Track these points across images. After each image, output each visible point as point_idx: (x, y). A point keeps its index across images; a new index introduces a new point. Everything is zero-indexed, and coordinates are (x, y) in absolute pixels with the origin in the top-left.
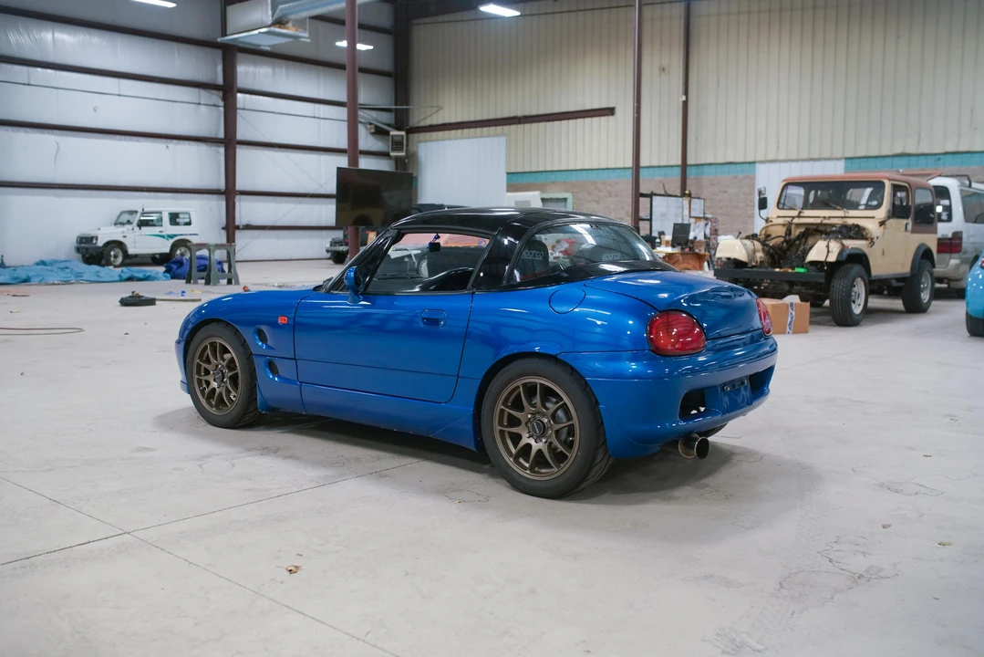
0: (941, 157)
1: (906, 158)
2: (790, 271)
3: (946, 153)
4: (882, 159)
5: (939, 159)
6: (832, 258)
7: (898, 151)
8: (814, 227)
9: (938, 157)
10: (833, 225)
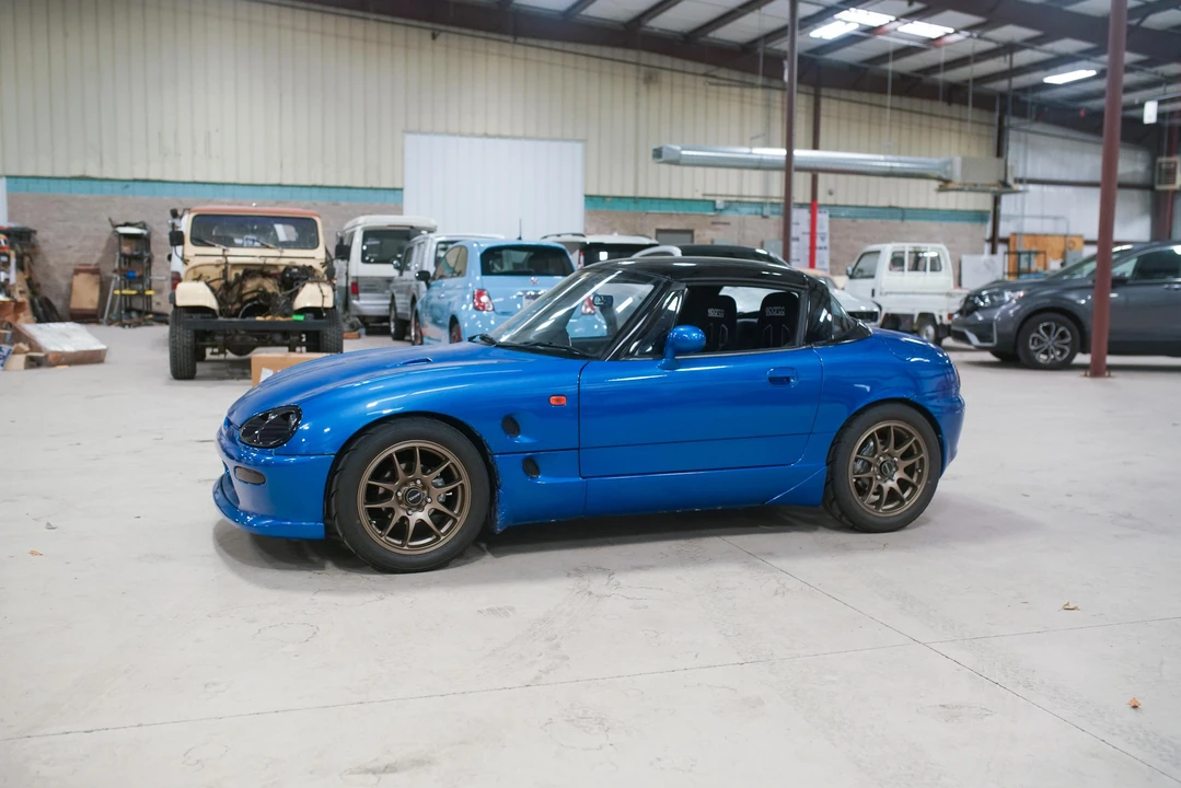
0: (130, 184)
1: (84, 183)
2: (281, 319)
3: (135, 180)
4: (56, 181)
5: (127, 187)
6: (329, 303)
7: (77, 172)
8: (258, 268)
9: (125, 184)
10: (275, 266)
